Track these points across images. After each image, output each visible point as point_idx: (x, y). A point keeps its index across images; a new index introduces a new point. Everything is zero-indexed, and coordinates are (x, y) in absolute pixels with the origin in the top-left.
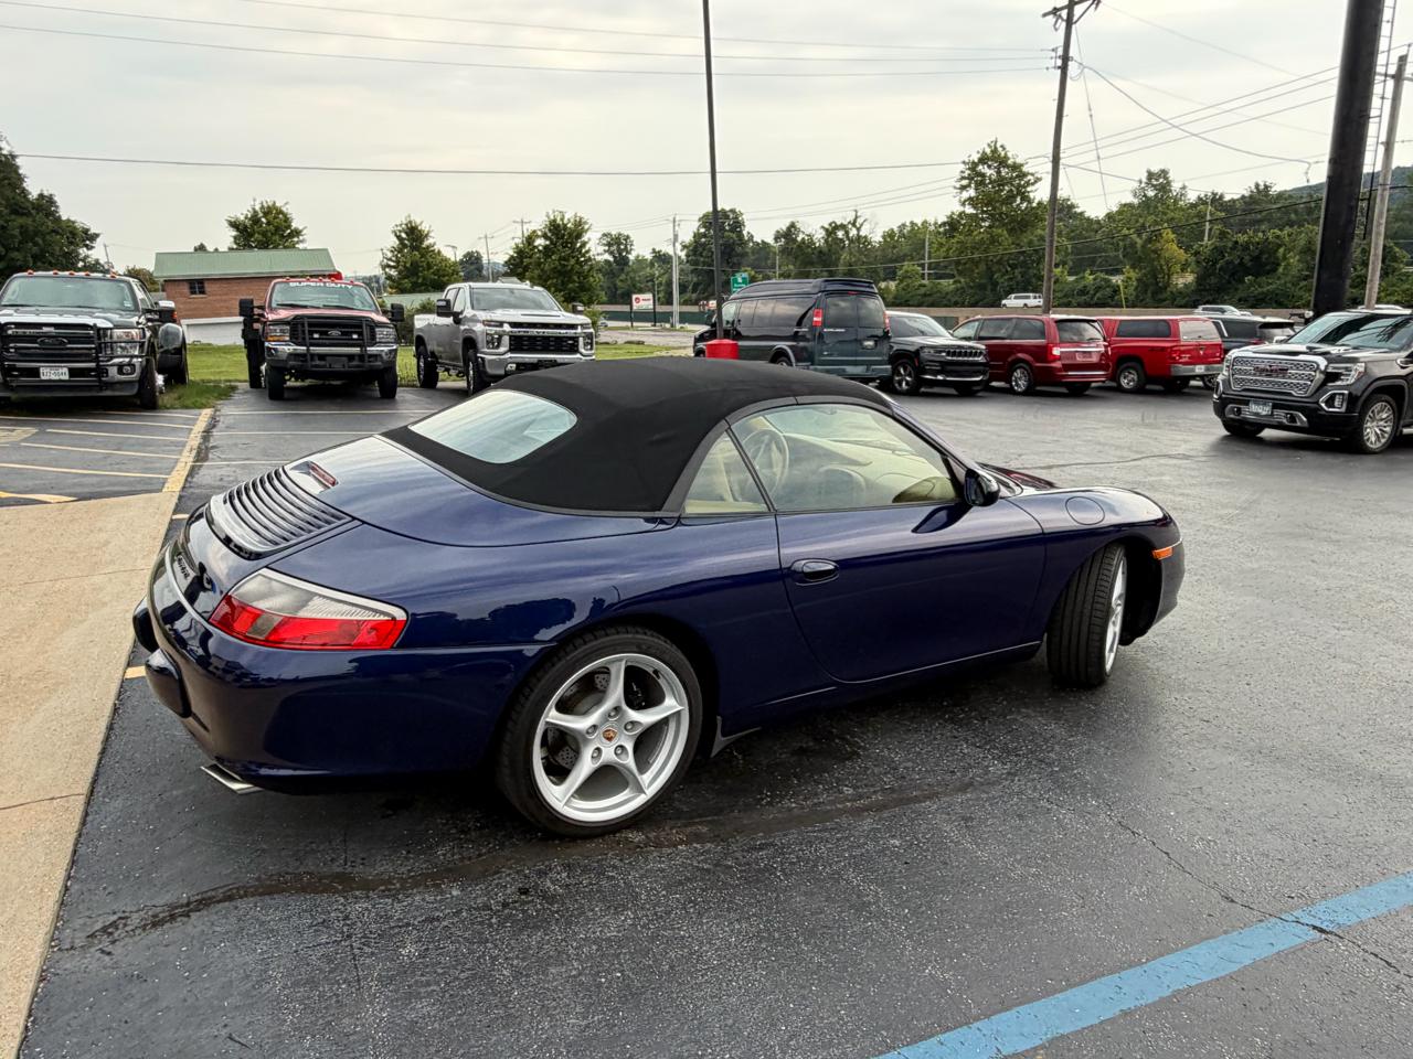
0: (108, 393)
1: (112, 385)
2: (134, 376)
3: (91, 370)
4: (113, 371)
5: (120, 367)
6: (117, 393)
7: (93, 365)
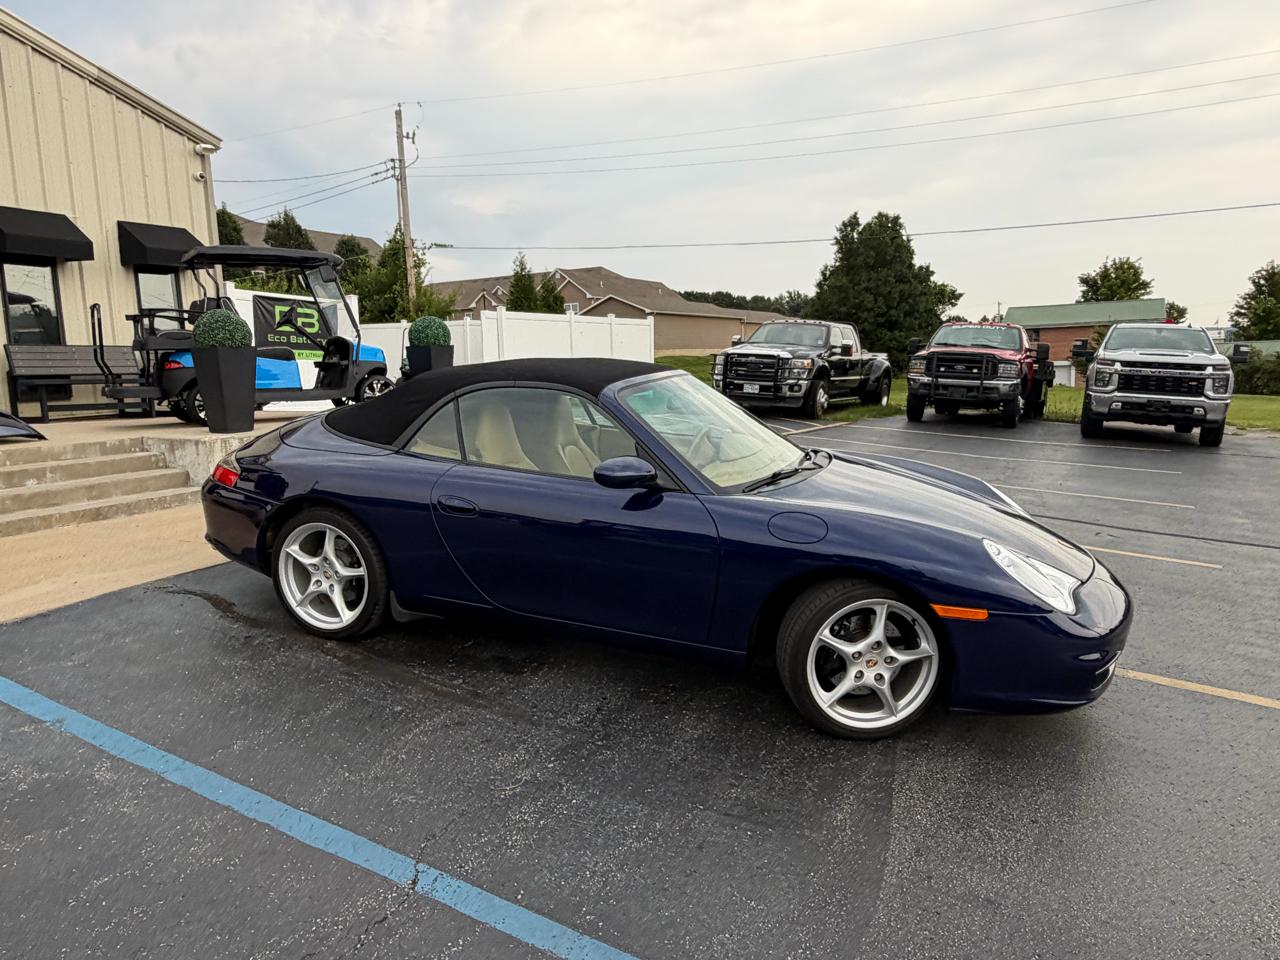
0: (781, 404)
1: (784, 399)
2: (800, 394)
3: (771, 387)
4: (785, 389)
5: (791, 387)
6: (787, 405)
7: (772, 384)
